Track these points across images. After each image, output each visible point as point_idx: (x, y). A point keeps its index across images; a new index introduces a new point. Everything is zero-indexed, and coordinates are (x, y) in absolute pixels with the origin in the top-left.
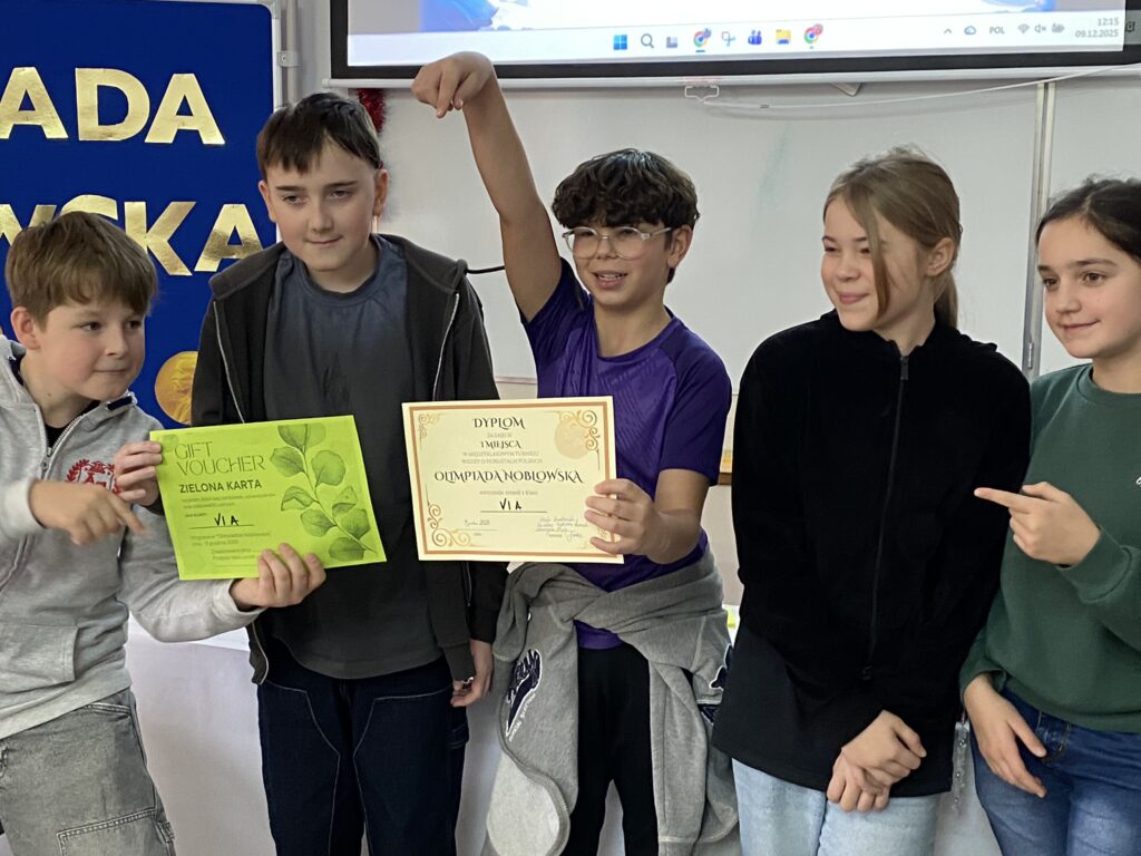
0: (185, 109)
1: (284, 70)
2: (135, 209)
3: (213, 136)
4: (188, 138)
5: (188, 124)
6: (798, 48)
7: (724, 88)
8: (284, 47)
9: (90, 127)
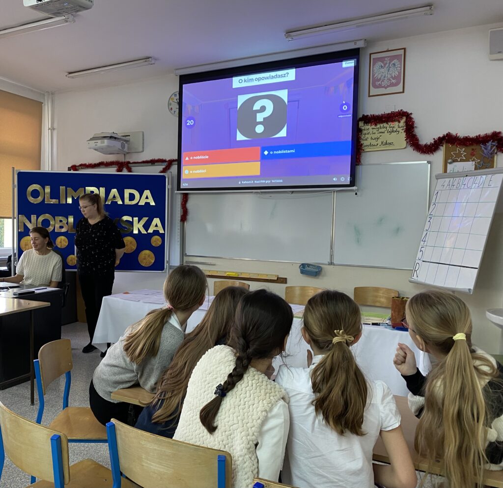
0: (147, 198)
1: (168, 189)
2: (136, 219)
3: (153, 203)
4: (147, 204)
5: (148, 201)
7: (262, 192)
8: (168, 184)
9: (127, 202)
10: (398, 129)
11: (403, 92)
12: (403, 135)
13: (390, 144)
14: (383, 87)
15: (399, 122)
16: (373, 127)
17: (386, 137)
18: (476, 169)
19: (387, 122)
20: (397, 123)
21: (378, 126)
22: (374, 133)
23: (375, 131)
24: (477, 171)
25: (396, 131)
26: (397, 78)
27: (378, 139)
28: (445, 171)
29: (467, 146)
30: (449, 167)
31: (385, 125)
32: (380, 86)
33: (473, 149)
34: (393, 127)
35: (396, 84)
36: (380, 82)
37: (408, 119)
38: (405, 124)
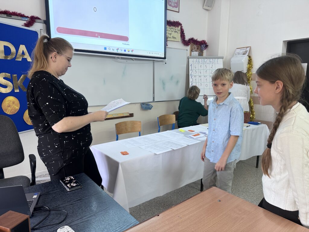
3: (29, 59)
4: (24, 60)
5: (25, 57)
6: (130, 53)
9: (3, 56)
10: (178, 31)
11: (179, 12)
12: (180, 35)
13: (175, 38)
14: (172, 6)
16: (169, 27)
17: (174, 34)
18: (199, 56)
19: (174, 26)
20: (177, 27)
21: (171, 27)
22: (170, 31)
23: (170, 29)
24: (199, 57)
26: (176, 3)
27: (171, 34)
28: (191, 56)
29: (197, 45)
30: (192, 52)
31: (174, 28)
33: (198, 47)
34: (176, 30)
35: (176, 7)
36: (171, 3)
37: (181, 27)
38: (180, 29)
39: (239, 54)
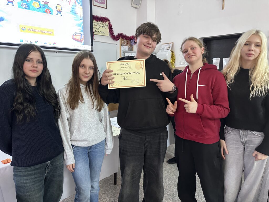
11: (106, 8)
12: (108, 30)
13: (103, 33)
14: (99, 2)
15: (106, 23)
16: (96, 22)
17: (102, 29)
19: (102, 21)
20: (105, 23)
21: (98, 22)
22: (97, 26)
23: (97, 24)
24: (129, 51)
25: (105, 27)
26: (104, 0)
27: (98, 29)
28: (121, 49)
29: (126, 40)
30: (122, 47)
31: (101, 23)
32: (97, 2)
33: (128, 42)
34: (104, 25)
35: (104, 3)
37: (109, 22)
38: (108, 25)
39: (163, 49)
